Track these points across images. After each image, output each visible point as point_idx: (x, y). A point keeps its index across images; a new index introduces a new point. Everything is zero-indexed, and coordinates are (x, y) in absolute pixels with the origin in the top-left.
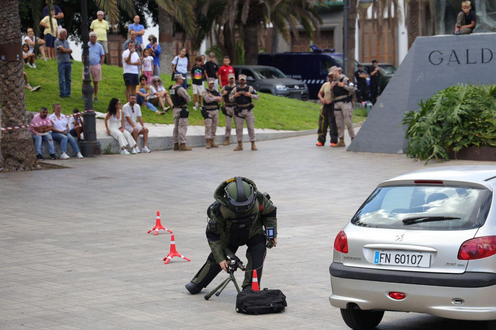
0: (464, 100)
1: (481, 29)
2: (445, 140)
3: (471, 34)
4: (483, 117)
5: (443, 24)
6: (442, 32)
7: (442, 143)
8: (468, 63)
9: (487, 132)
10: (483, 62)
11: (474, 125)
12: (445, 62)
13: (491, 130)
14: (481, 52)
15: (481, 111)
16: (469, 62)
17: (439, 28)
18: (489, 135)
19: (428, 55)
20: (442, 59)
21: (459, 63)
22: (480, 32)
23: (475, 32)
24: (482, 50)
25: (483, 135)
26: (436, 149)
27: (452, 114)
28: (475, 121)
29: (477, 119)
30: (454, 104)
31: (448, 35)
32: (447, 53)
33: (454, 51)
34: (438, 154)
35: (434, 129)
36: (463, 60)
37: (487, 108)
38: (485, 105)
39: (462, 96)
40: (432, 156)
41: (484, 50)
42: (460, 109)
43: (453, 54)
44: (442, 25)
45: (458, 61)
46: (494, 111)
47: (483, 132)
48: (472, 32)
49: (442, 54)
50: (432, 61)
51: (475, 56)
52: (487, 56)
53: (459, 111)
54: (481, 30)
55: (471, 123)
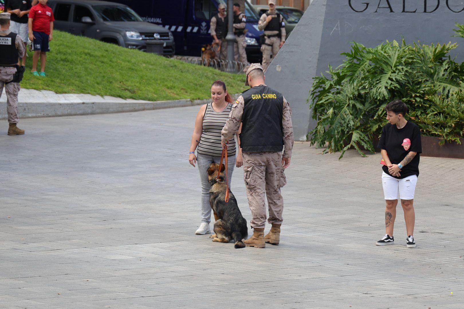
0: (395, 66)
2: (367, 123)
4: (422, 92)
7: (364, 128)
8: (404, 11)
9: (427, 114)
10: (425, 11)
11: (409, 102)
12: (371, 9)
13: (433, 111)
15: (419, 83)
16: (406, 10)
18: (430, 118)
20: (368, 4)
21: (391, 11)
25: (422, 118)
26: (355, 137)
27: (379, 86)
28: (411, 97)
29: (413, 95)
30: (382, 72)
34: (358, 143)
35: (354, 106)
36: (397, 7)
37: (428, 79)
38: (425, 75)
39: (394, 61)
40: (349, 146)
42: (390, 79)
45: (390, 7)
46: (439, 83)
47: (422, 113)
50: (353, 7)
51: (414, 1)
52: (432, 3)
53: (387, 83)
55: (405, 99)
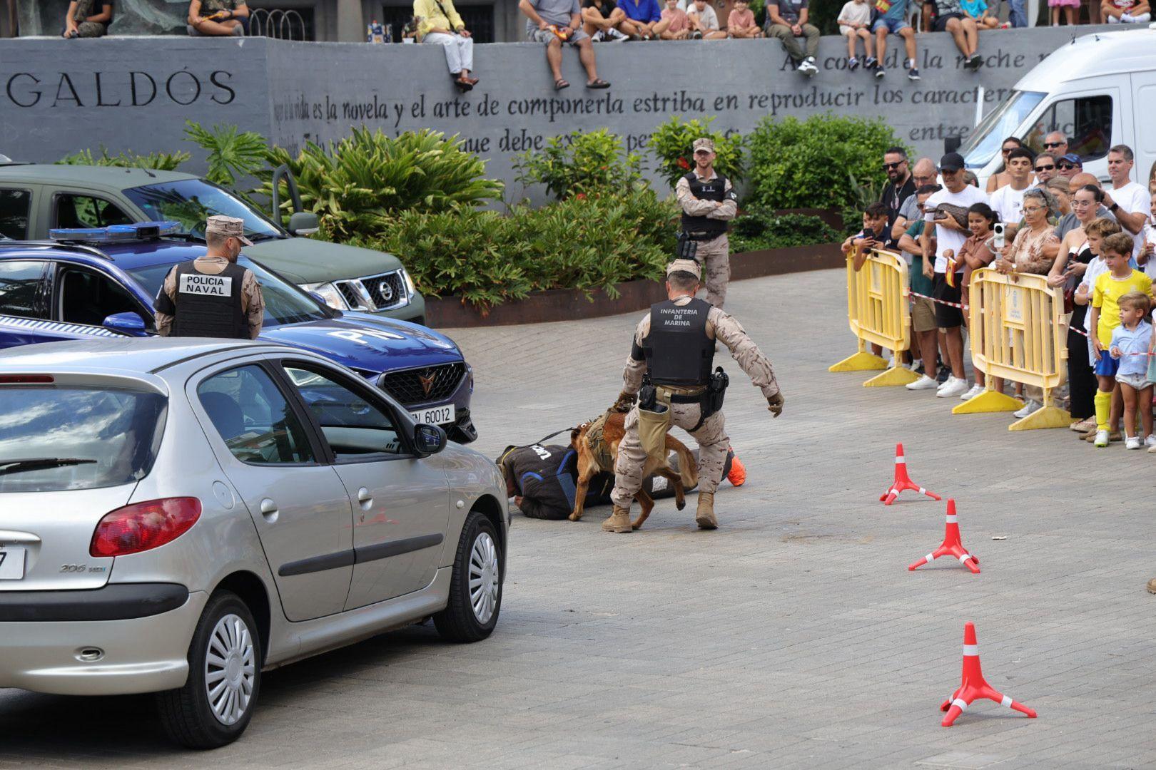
1: (126, 26)
3: (104, 37)
5: (35, 10)
6: (34, 30)
8: (100, 104)
10: (134, 103)
12: (46, 102)
14: (129, 80)
16: (103, 102)
17: (26, 18)
19: (6, 84)
20: (39, 94)
21: (80, 104)
22: (124, 33)
23: (111, 34)
24: (132, 74)
31: (50, 38)
32: (50, 78)
33: (66, 75)
36: (89, 97)
41: (136, 75)
43: (65, 83)
44: (33, 13)
45: (77, 98)
48: (106, 34)
49: (37, 81)
50: (15, 97)
51: (116, 89)
52: (144, 90)
54: (125, 28)
